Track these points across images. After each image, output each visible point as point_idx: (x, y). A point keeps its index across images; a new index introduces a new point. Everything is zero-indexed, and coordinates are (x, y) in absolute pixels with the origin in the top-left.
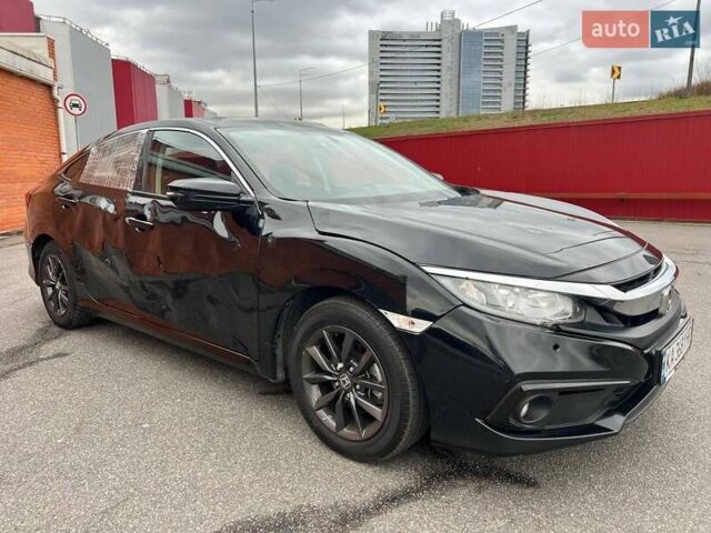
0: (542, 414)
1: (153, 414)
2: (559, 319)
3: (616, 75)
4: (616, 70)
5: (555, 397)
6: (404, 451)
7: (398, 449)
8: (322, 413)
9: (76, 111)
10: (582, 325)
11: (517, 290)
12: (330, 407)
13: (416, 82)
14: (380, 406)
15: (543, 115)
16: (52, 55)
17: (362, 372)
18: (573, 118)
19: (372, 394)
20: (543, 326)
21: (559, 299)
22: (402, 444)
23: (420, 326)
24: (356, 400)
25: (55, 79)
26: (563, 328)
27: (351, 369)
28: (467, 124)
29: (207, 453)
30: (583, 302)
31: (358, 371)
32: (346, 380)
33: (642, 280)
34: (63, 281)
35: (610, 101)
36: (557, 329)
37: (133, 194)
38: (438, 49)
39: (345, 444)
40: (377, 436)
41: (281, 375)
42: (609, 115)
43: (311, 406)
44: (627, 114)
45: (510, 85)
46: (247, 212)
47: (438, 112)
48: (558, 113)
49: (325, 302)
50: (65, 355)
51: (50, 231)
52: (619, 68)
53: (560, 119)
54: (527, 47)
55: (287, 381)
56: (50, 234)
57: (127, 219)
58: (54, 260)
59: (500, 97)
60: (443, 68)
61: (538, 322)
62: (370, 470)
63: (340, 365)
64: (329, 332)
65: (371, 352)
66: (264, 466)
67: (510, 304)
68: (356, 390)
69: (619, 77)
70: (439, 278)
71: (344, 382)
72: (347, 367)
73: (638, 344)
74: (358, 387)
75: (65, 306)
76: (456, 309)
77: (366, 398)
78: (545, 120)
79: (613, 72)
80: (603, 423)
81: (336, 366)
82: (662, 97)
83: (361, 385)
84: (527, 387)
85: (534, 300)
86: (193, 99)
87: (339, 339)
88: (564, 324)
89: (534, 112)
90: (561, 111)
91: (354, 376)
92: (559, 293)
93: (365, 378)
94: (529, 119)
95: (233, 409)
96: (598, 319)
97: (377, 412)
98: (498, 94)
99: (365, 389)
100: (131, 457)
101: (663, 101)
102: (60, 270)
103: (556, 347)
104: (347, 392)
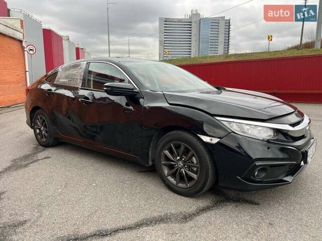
0: (263, 175)
1: (95, 180)
2: (268, 138)
3: (270, 39)
4: (270, 37)
5: (268, 168)
6: (206, 191)
7: (204, 190)
8: (169, 178)
9: (31, 52)
10: (277, 140)
11: (252, 126)
12: (174, 175)
13: (180, 41)
14: (196, 174)
15: (239, 56)
16: (22, 27)
17: (188, 160)
18: (253, 58)
19: (192, 169)
20: (263, 140)
21: (269, 130)
22: (206, 188)
23: (215, 141)
24: (185, 172)
25: (24, 38)
26: (271, 141)
27: (183, 159)
28: (205, 60)
29: (123, 194)
30: (277, 131)
31: (186, 160)
32: (181, 164)
33: (298, 123)
34: (45, 126)
35: (267, 51)
36: (268, 141)
37: (82, 89)
38: (190, 26)
39: (180, 190)
40: (195, 186)
41: (150, 163)
42: (268, 57)
43: (165, 175)
44: (276, 56)
45: (222, 42)
46: (137, 96)
47: (190, 54)
48: (246, 55)
49: (173, 132)
50: (49, 158)
51: (40, 105)
52: (272, 36)
53: (247, 58)
54: (229, 26)
55: (153, 165)
56: (40, 106)
57: (80, 100)
58: (41, 118)
59: (217, 48)
60: (193, 35)
61: (261, 139)
62: (191, 200)
63: (178, 158)
64: (174, 145)
65: (192, 152)
66: (148, 199)
67: (250, 132)
68: (185, 168)
69: (271, 40)
70: (222, 122)
71: (180, 164)
72: (181, 159)
73: (298, 148)
74: (186, 166)
75: (45, 137)
76: (230, 134)
77: (189, 170)
78: (240, 59)
79: (269, 38)
80: (285, 179)
81: (176, 158)
82: (289, 49)
83: (187, 165)
84: (258, 163)
85: (259, 130)
86: (80, 47)
87: (178, 147)
88: (271, 140)
89: (235, 55)
90: (246, 54)
91: (184, 162)
92: (269, 128)
93: (189, 162)
94: (233, 58)
95: (128, 178)
96: (283, 138)
97: (195, 176)
98: (217, 46)
99: (189, 167)
100: (92, 196)
101: (291, 51)
102: (44, 121)
103: (269, 148)
104: (181, 169)
